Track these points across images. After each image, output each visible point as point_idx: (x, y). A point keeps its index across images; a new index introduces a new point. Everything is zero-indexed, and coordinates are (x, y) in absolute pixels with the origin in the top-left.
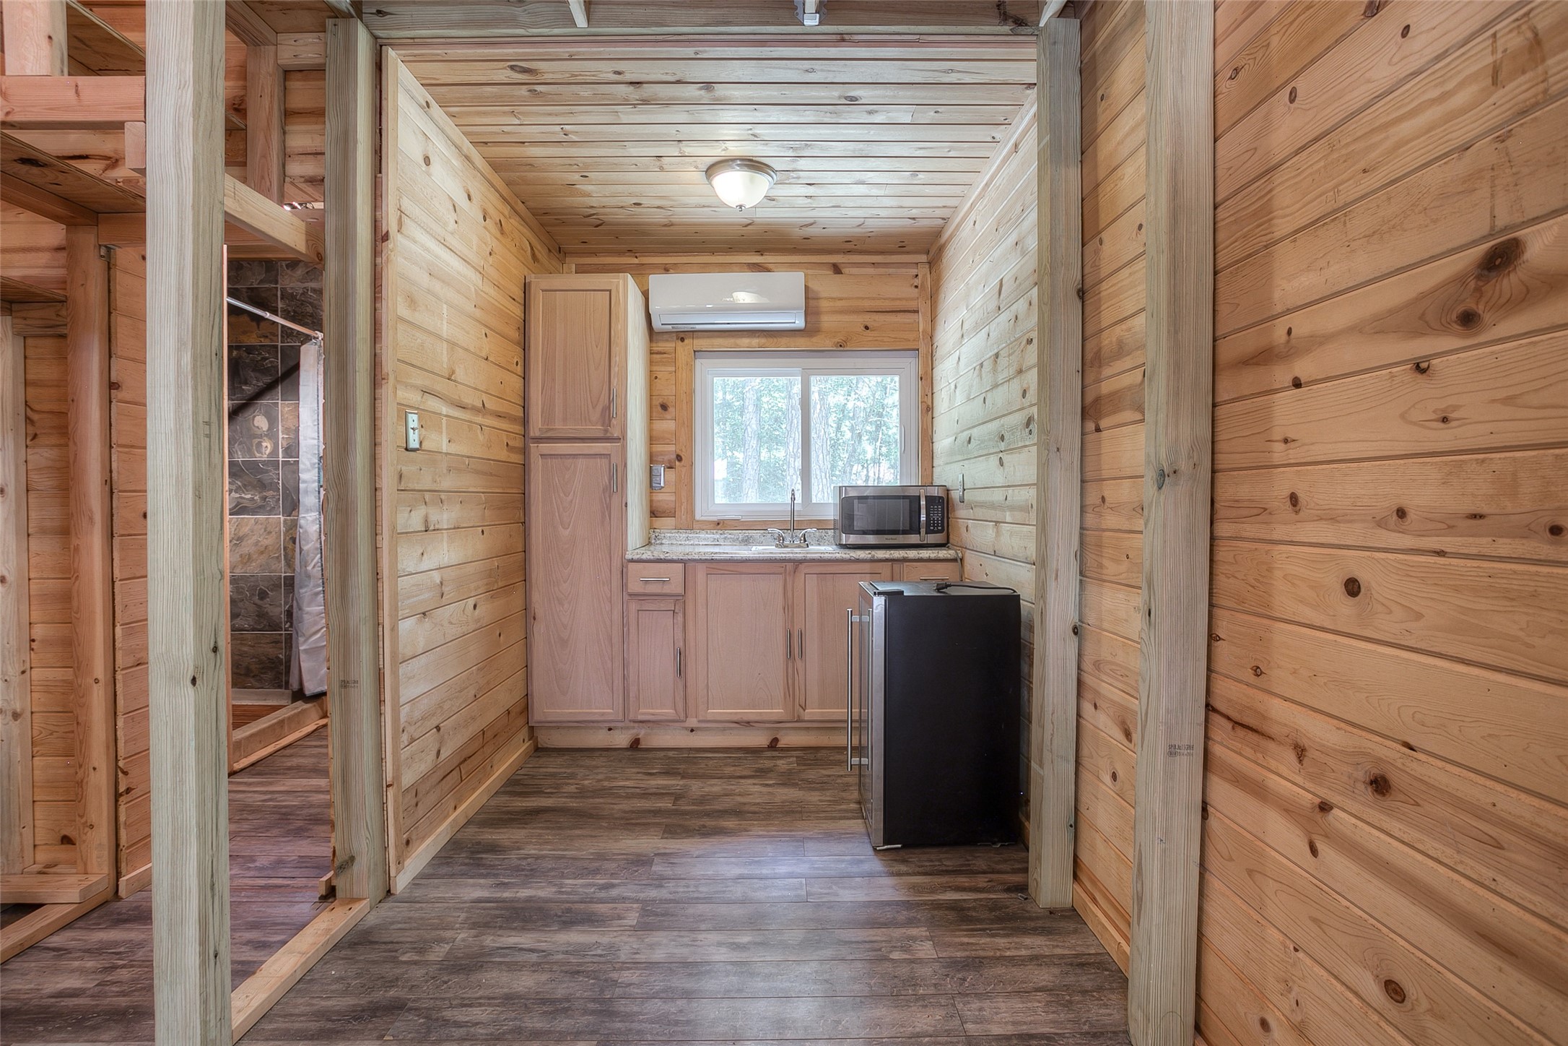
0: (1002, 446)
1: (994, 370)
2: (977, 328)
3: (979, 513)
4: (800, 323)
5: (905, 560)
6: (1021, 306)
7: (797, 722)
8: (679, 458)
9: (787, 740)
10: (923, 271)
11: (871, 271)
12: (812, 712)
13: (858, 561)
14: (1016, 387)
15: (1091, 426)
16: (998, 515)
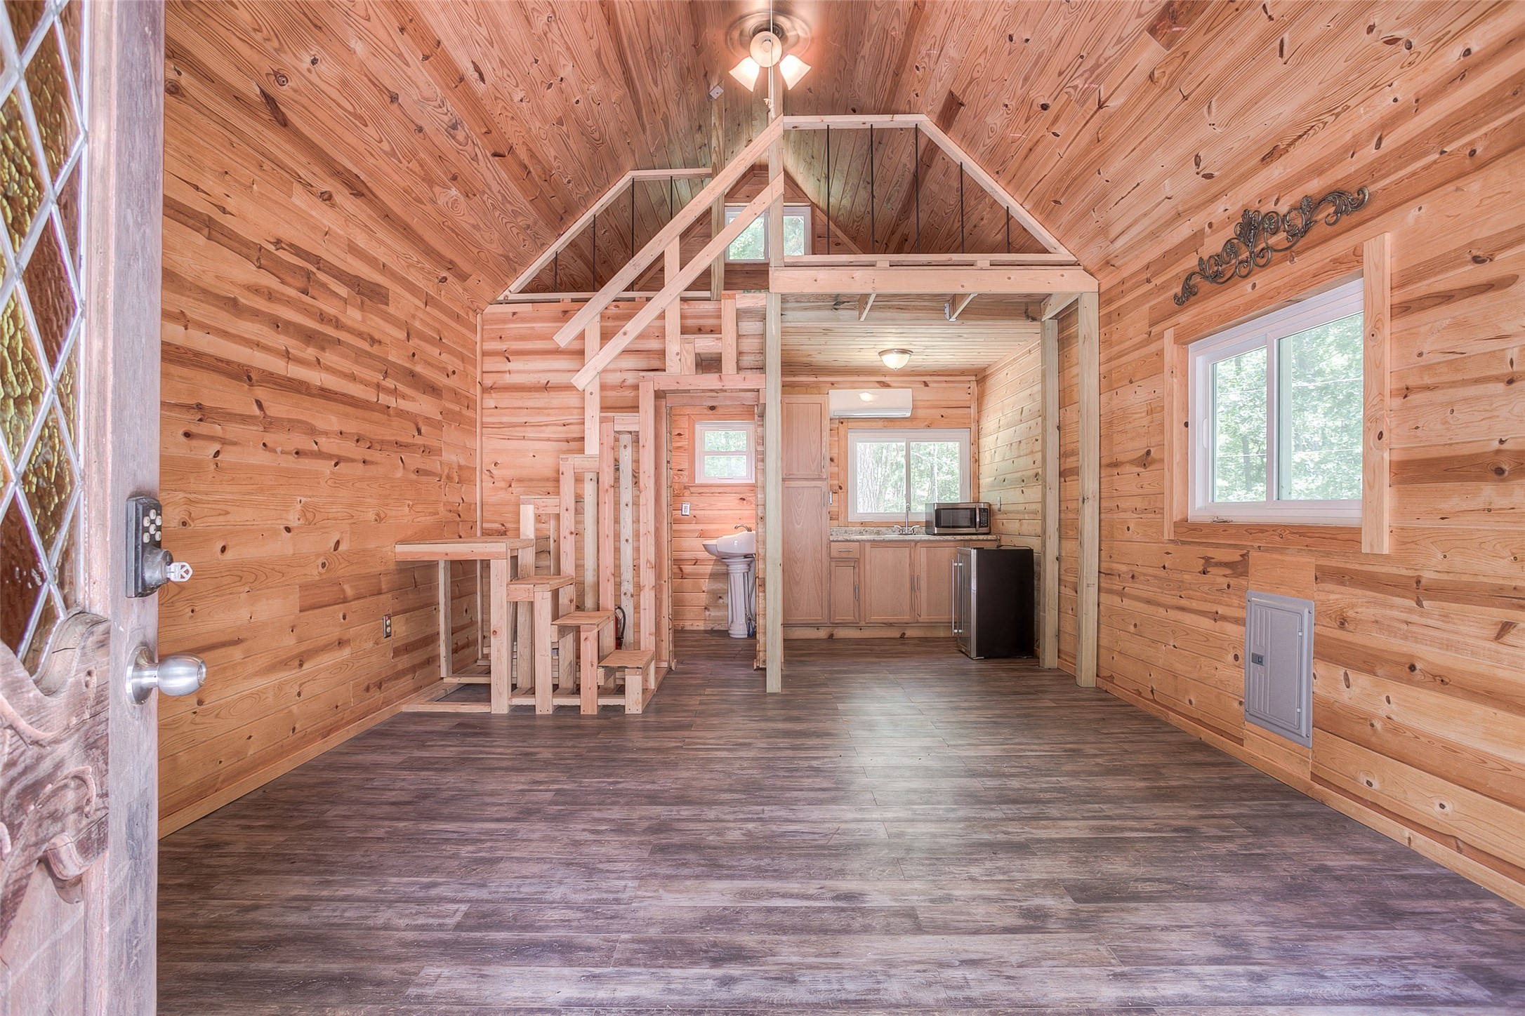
0: (1023, 484)
1: (1019, 449)
2: (1009, 426)
3: (1011, 516)
4: (908, 414)
5: (971, 540)
6: (1032, 423)
7: (916, 624)
8: (840, 488)
9: (909, 633)
10: (974, 385)
11: (944, 385)
12: (924, 617)
13: (947, 541)
14: (1030, 459)
15: (1062, 480)
16: (1020, 516)
